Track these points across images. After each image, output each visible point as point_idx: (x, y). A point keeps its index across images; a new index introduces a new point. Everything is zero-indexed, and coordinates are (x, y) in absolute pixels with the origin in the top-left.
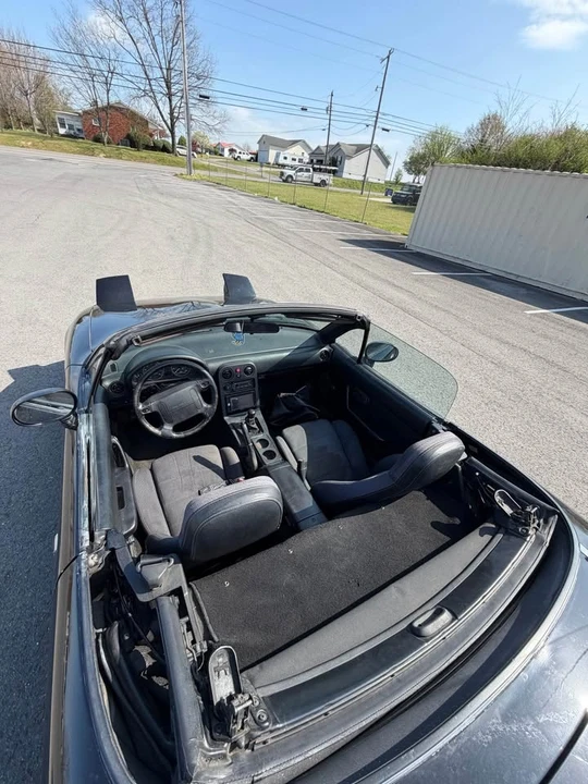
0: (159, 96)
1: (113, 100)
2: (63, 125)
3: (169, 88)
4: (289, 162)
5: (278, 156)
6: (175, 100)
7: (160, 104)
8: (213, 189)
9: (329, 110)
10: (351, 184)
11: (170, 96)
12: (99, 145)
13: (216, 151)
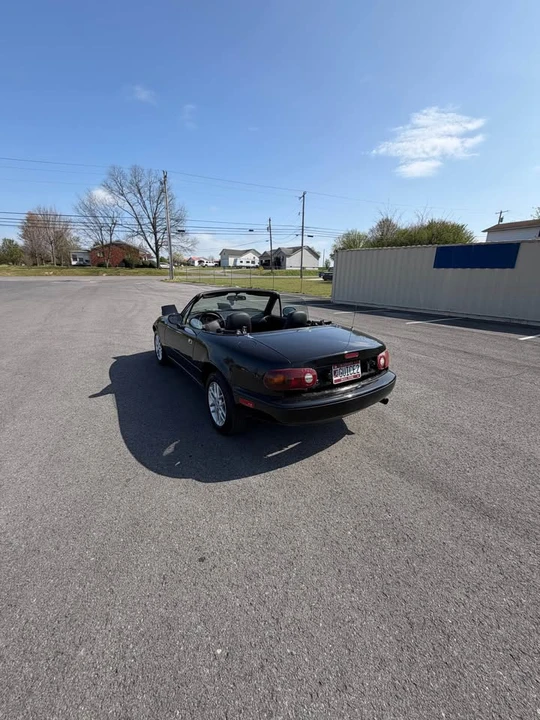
0: (147, 234)
1: (114, 239)
2: (75, 259)
3: (154, 227)
4: (244, 264)
5: (235, 261)
6: (159, 235)
7: (149, 239)
10: (293, 273)
11: (155, 233)
12: (102, 269)
13: (189, 263)
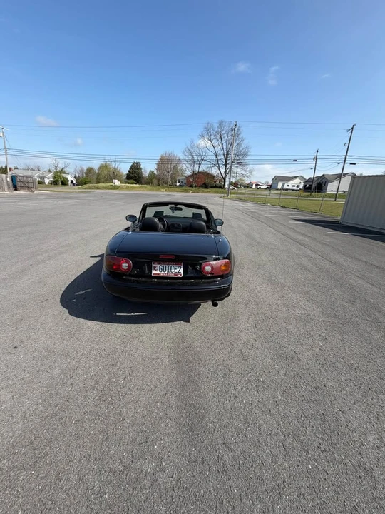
0: (221, 166)
2: (179, 182)
3: (226, 162)
4: (290, 187)
5: (283, 185)
6: (228, 166)
7: (221, 169)
8: (237, 202)
9: (315, 159)
11: (226, 165)
13: (249, 186)
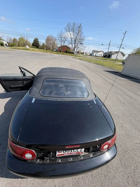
0: (73, 44)
1: (65, 45)
2: (55, 49)
3: (75, 42)
4: (98, 55)
5: (96, 54)
6: (76, 44)
7: (73, 45)
8: (80, 61)
9: (109, 45)
11: (75, 44)
13: (83, 53)
